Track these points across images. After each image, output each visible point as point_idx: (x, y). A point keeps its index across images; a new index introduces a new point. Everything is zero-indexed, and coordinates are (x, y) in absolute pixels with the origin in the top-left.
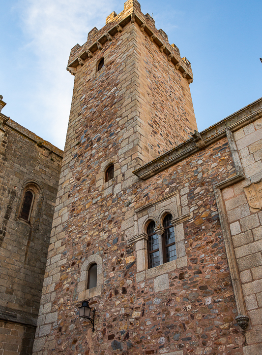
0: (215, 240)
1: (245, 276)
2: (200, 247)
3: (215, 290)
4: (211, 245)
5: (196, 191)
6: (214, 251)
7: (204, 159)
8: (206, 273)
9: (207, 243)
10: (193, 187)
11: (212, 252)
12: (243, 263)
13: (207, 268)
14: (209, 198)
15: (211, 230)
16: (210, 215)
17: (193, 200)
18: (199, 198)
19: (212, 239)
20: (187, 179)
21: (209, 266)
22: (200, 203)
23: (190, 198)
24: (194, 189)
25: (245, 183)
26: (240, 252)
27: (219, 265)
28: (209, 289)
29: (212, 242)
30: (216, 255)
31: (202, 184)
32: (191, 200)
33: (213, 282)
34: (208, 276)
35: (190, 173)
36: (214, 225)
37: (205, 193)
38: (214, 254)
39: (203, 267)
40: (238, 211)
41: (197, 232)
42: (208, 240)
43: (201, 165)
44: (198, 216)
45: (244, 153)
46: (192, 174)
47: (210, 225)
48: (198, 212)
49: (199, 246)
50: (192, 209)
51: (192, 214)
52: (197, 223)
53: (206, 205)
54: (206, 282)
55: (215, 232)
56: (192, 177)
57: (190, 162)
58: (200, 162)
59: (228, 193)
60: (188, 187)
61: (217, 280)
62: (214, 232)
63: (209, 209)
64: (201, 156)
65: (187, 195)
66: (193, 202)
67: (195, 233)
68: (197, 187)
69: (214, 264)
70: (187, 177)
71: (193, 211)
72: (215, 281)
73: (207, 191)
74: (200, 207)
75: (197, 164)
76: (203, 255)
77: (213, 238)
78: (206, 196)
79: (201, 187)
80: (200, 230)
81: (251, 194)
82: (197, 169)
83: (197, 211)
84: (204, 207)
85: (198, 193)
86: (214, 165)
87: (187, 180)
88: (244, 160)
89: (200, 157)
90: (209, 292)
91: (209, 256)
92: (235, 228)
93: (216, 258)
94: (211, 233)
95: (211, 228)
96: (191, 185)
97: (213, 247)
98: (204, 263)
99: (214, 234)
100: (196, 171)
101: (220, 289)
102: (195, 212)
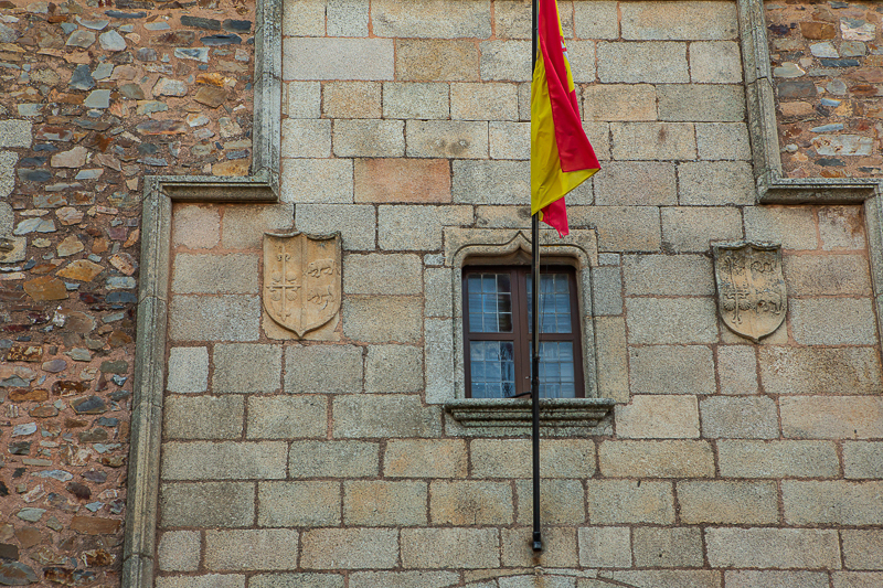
0: (95, 383)
1: (178, 550)
2: (22, 392)
3: (48, 572)
4: (73, 397)
5: (63, 159)
6: (80, 425)
7: (135, 37)
8: (26, 497)
9: (59, 383)
10: (56, 136)
11: (71, 424)
12: (182, 503)
13: (36, 481)
14: (114, 211)
15: (88, 339)
16: (101, 280)
17: (41, 191)
18: (70, 195)
19: (84, 376)
20: (34, 84)
21: (44, 475)
22: (70, 214)
23: (29, 176)
24: (58, 147)
25: (270, 219)
26: (184, 462)
27: (88, 483)
28: (24, 561)
29: (80, 387)
30: (83, 440)
31: (99, 142)
32: (30, 185)
33: (49, 541)
34: (33, 513)
35: (53, 64)
36: (108, 328)
37: (100, 182)
38: (80, 436)
39: (19, 473)
40: (217, 309)
41: (26, 327)
42: (67, 377)
43: (116, 57)
44: (48, 264)
45: (304, 100)
46: (67, 76)
47: (91, 321)
48: (52, 248)
49: (19, 385)
50: (25, 227)
51: (19, 246)
52: (37, 290)
53: (93, 234)
54: (17, 534)
55: (105, 355)
56: (59, 88)
57: (66, 18)
58: (112, 41)
59: (198, 226)
60: (28, 125)
61: (67, 535)
62: (99, 352)
63: (105, 254)
64: (125, 18)
65: (15, 156)
66: (38, 199)
67: (13, 329)
68: (72, 143)
69: (69, 476)
70: (36, 77)
71: (30, 236)
72: (56, 537)
73: (114, 179)
74: (63, 230)
75: (97, 44)
76: (31, 427)
77: (90, 374)
78: (102, 198)
79: (89, 149)
80: (41, 322)
81: (283, 268)
82: (93, 65)
83: (47, 243)
84: (84, 238)
85: (72, 172)
86: (168, 85)
87: (31, 91)
88: (295, 130)
89: (118, 17)
90: (19, 574)
91: (53, 439)
92: (187, 368)
93: (82, 454)
94: (87, 354)
95: (92, 334)
96: (43, 121)
97: (80, 408)
98: (26, 460)
99: (99, 360)
100: (84, 73)
101: (67, 572)
102: (39, 242)
